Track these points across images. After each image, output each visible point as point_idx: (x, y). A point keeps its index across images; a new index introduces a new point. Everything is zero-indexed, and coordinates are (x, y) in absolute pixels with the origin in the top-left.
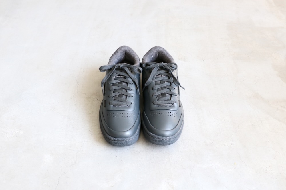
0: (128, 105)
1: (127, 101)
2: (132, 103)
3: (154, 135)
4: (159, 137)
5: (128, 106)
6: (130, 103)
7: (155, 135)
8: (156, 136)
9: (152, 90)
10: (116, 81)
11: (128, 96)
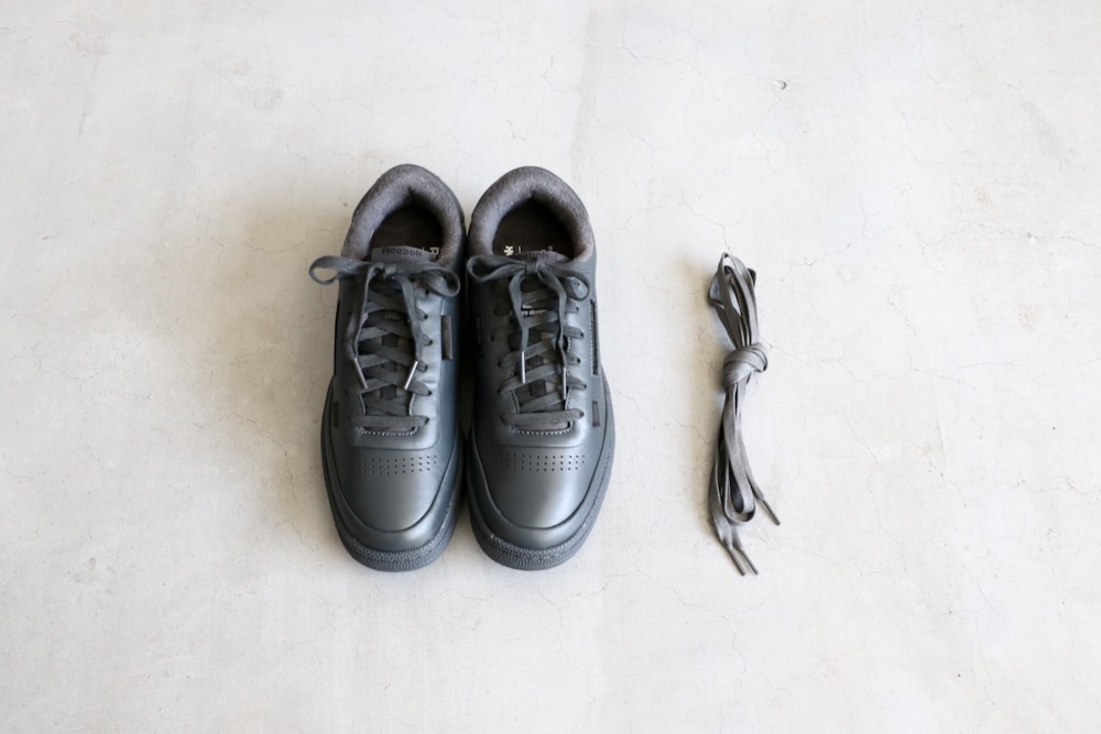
0: (413, 429)
1: (411, 413)
2: (427, 420)
3: (500, 541)
4: (517, 549)
5: (417, 432)
6: (422, 423)
7: (504, 544)
8: (508, 546)
9: (497, 368)
10: (373, 333)
11: (414, 395)
